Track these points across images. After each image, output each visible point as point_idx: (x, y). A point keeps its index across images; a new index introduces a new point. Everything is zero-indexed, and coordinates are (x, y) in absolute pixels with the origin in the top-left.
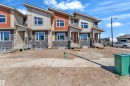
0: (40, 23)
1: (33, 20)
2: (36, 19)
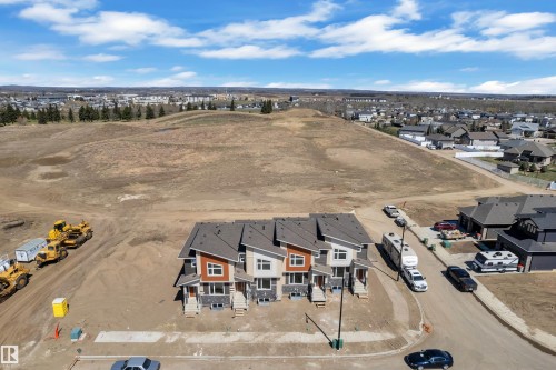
0: (267, 267)
1: (255, 264)
2: (259, 261)
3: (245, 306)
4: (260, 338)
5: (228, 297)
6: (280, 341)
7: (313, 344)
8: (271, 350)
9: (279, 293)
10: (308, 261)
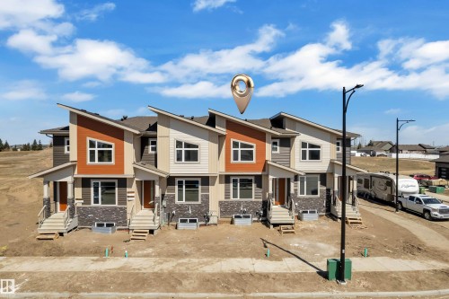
2: (179, 144)
3: (152, 226)
4: (168, 266)
5: (124, 210)
6: (208, 269)
7: (284, 275)
8: (185, 282)
9: (214, 209)
10: (262, 152)
